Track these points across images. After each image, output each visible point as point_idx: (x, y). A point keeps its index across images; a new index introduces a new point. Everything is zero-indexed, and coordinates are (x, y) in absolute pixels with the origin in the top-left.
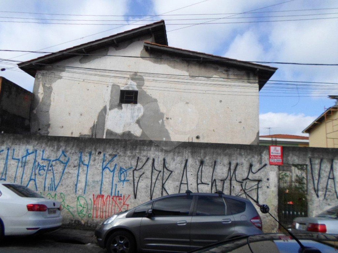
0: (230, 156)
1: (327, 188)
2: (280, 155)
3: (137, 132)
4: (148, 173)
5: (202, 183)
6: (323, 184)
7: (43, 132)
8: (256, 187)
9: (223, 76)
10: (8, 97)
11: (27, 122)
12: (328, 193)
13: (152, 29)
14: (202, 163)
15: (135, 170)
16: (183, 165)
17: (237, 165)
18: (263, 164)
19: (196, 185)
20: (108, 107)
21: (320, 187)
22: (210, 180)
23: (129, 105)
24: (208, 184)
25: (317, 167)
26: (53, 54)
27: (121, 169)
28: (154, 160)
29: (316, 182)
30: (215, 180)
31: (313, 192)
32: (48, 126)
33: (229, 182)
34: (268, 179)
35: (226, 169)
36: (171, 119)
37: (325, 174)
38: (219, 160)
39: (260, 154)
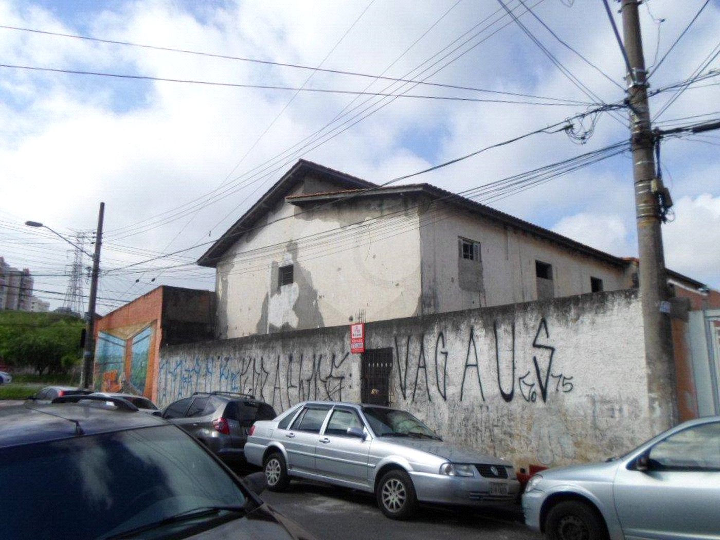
0: (314, 345)
1: (416, 383)
2: (361, 337)
3: (294, 323)
4: (251, 377)
5: (292, 386)
6: (411, 379)
7: (223, 337)
8: (338, 388)
9: (378, 214)
10: (175, 305)
11: (209, 328)
12: (417, 391)
13: (294, 174)
14: (291, 359)
15: (242, 374)
16: (277, 363)
17: (321, 357)
18: (346, 353)
19: (286, 388)
20: (269, 294)
21: (408, 383)
22: (298, 381)
23: (287, 286)
24: (296, 387)
25: (404, 349)
26: (218, 241)
27: (232, 374)
28: (255, 360)
29: (403, 374)
30: (302, 381)
31: (399, 391)
32: (227, 328)
33: (314, 382)
34: (351, 375)
35: (311, 365)
36: (324, 296)
37: (414, 361)
38: (305, 353)
39: (342, 339)
